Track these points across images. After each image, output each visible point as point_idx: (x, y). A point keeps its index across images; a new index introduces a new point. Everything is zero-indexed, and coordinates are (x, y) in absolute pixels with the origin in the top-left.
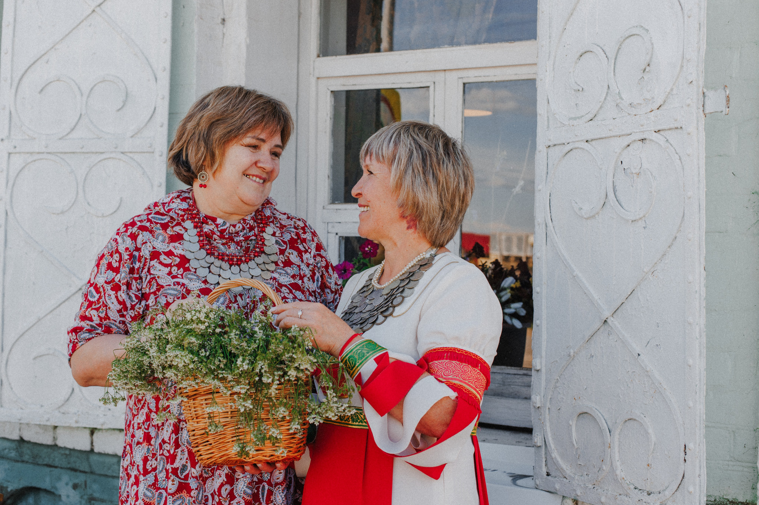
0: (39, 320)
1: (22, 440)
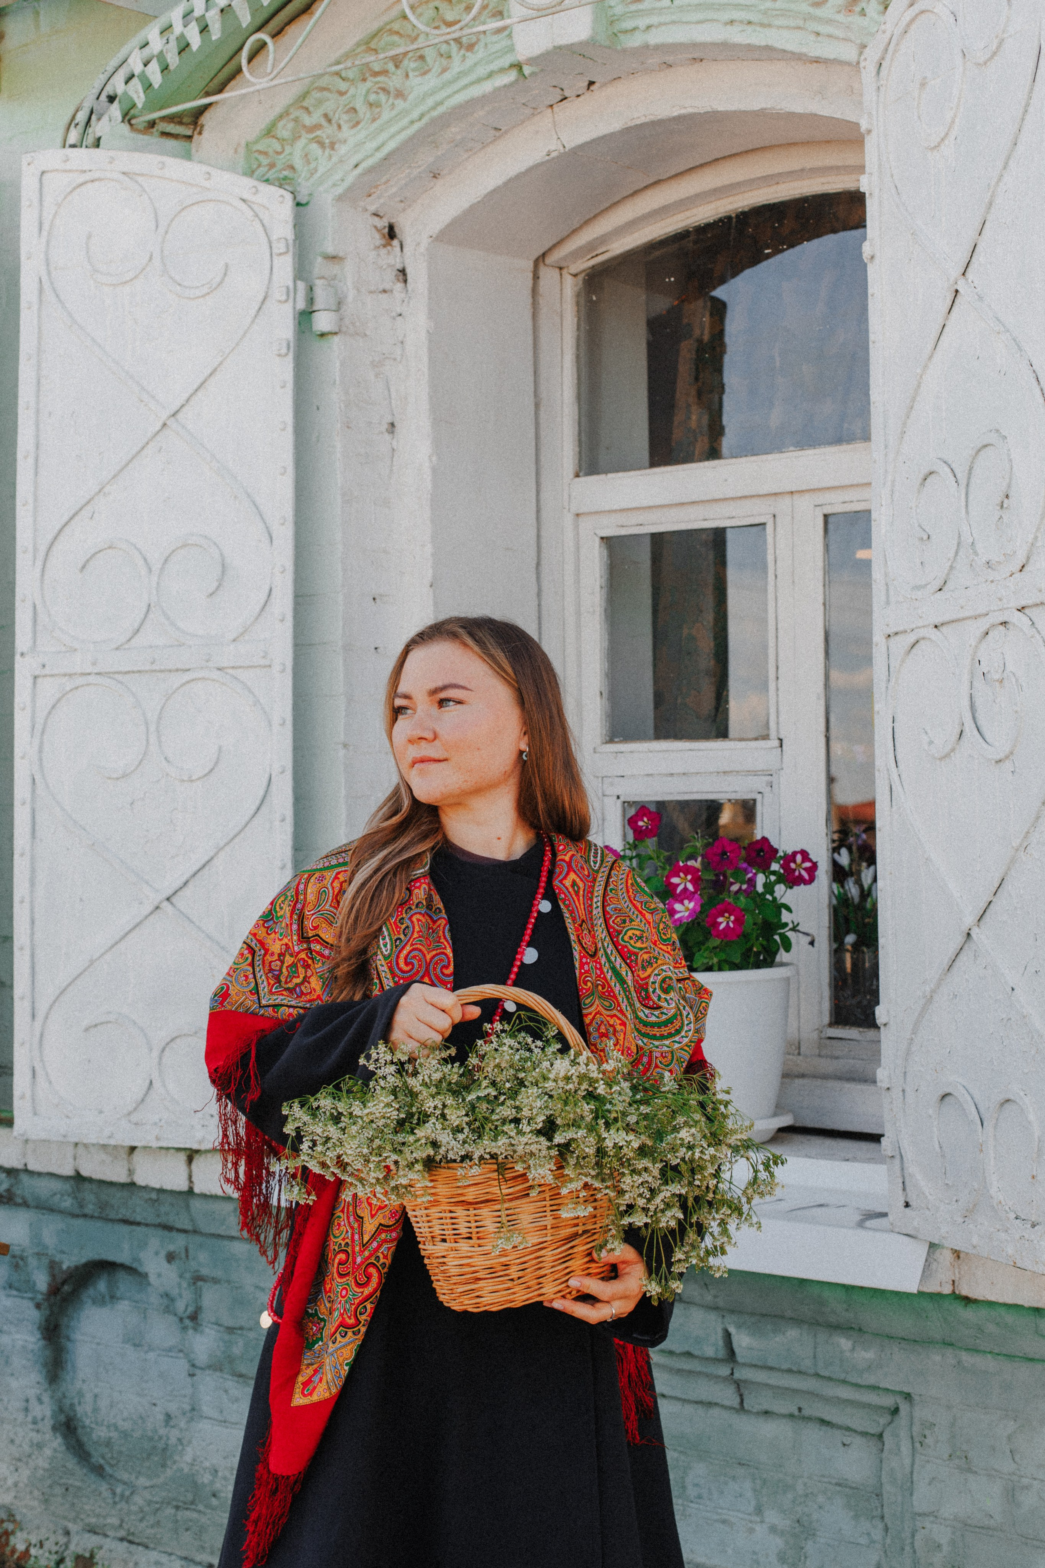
0: (92, 962)
1: (78, 1178)
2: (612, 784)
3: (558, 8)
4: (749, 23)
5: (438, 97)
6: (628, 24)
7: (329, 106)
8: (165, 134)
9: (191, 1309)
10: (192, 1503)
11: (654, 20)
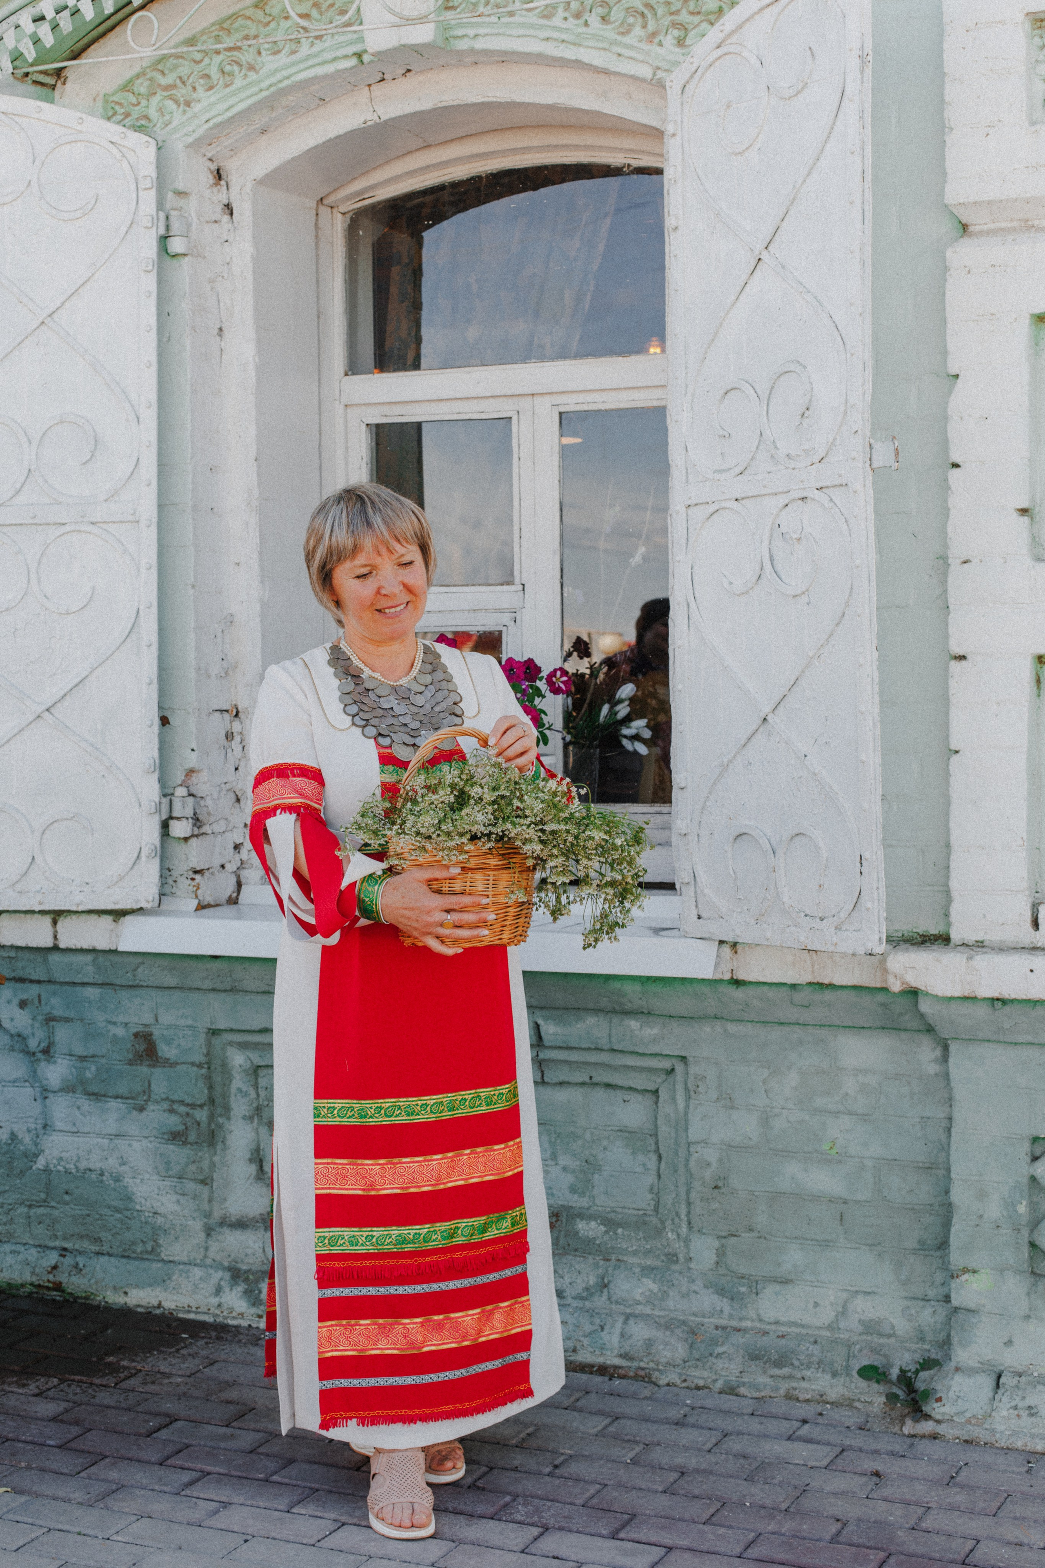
3: (425, 20)
4: (563, 41)
5: (285, 73)
6: (460, 32)
7: (184, 71)
8: (36, 82)
9: (43, 1045)
10: (45, 1201)
11: (482, 31)
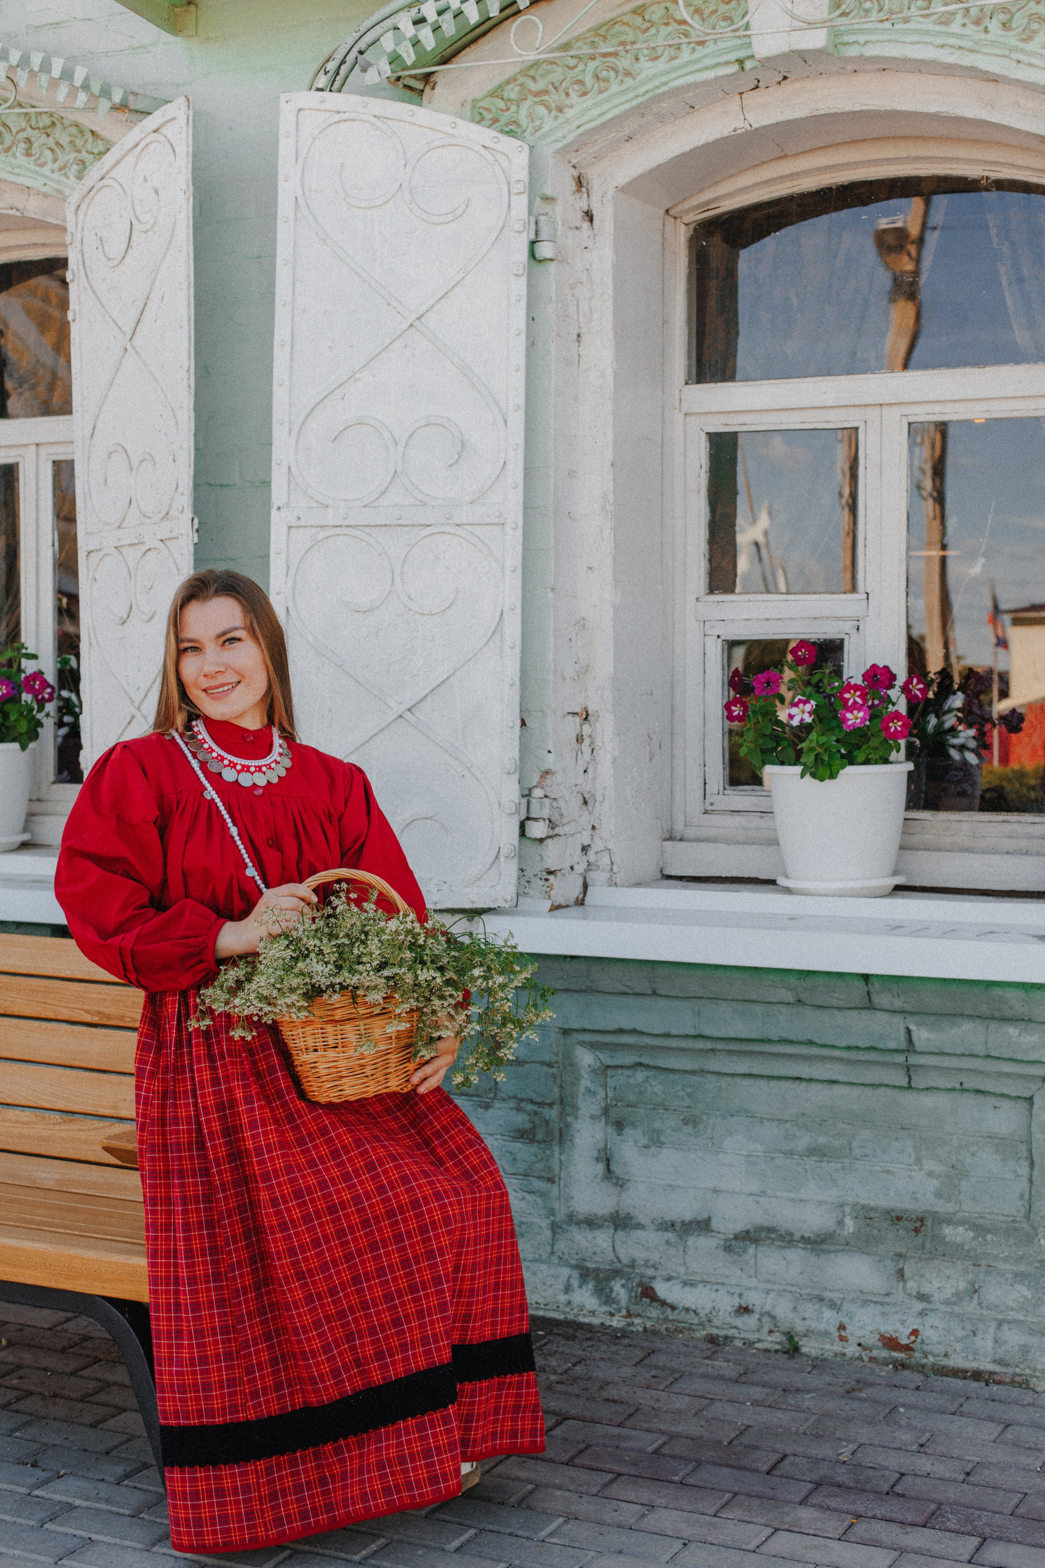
2: (713, 627)
4: (960, 48)
5: (664, 79)
6: (850, 38)
7: (556, 76)
8: (406, 87)
11: (873, 38)
